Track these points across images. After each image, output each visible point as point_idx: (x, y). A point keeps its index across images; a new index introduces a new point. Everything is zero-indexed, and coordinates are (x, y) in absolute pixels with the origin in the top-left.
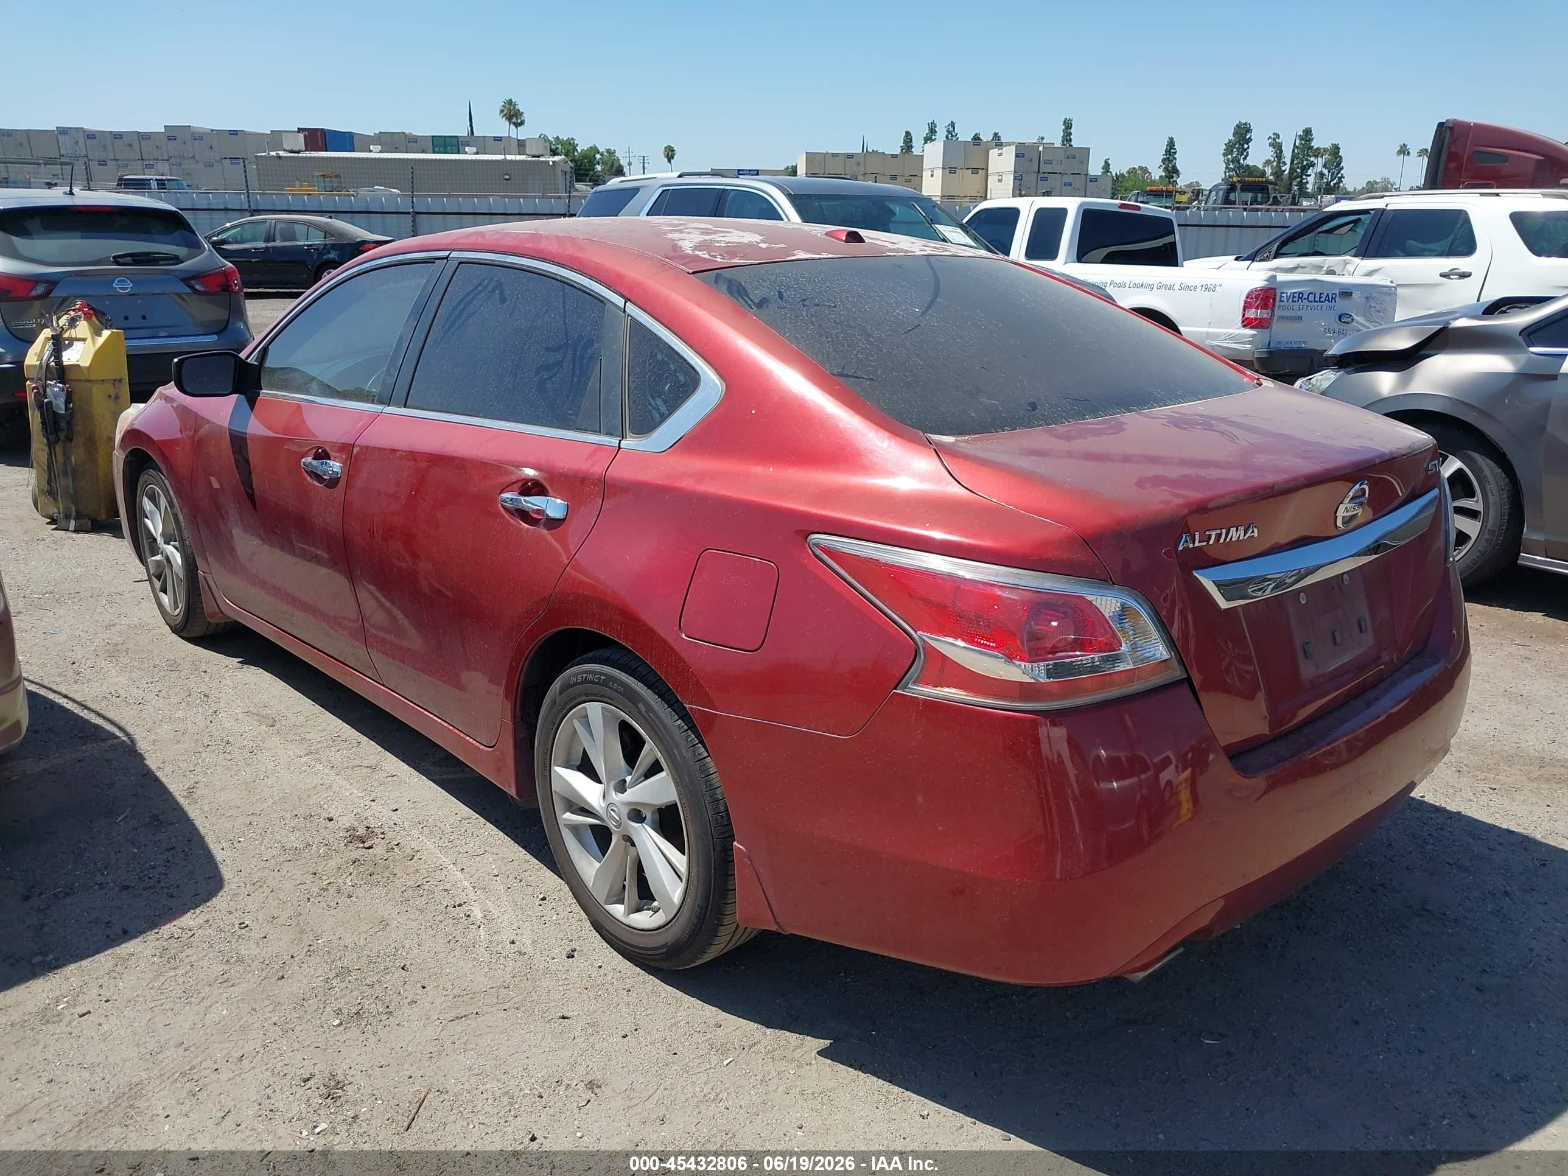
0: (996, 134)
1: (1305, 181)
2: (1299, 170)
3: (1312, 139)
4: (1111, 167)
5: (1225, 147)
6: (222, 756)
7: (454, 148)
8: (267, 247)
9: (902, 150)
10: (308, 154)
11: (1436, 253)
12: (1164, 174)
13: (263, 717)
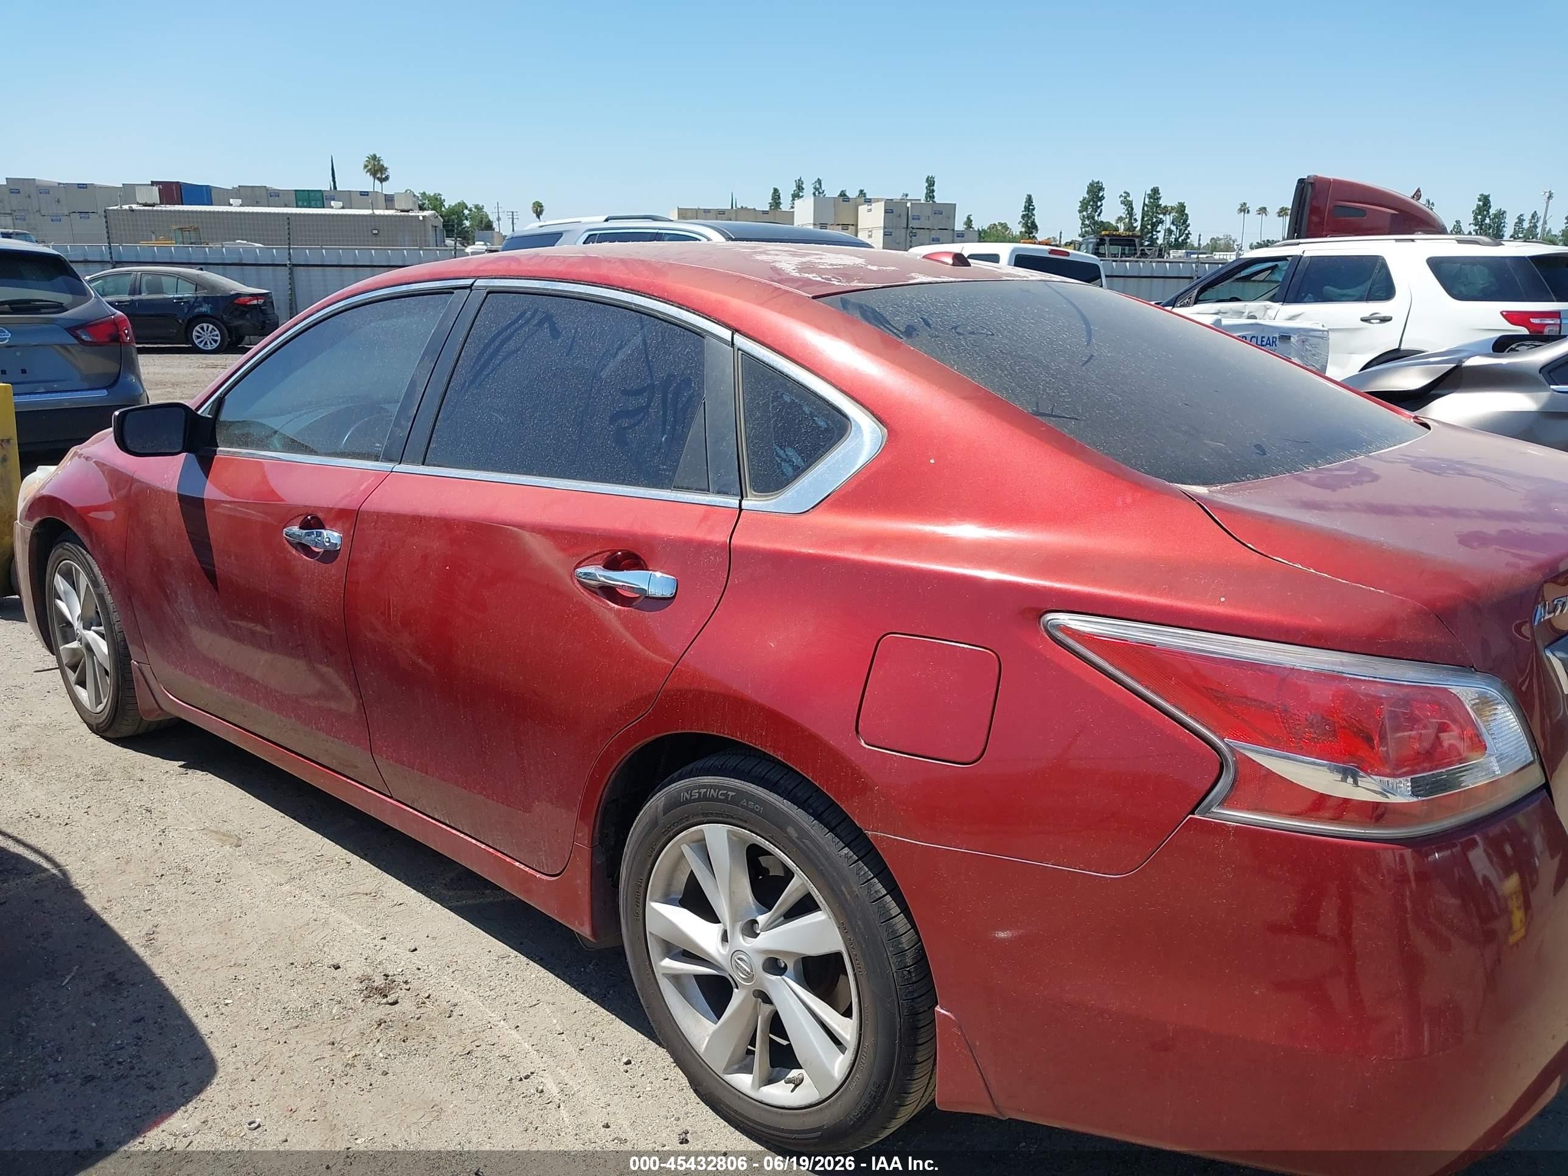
0: (861, 191)
1: (1155, 237)
2: (1149, 227)
3: (1160, 198)
4: (973, 223)
5: (1080, 204)
6: (182, 889)
7: (318, 202)
8: (132, 301)
9: (770, 206)
10: (163, 208)
11: (1355, 298)
12: (1023, 230)
13: (224, 835)
